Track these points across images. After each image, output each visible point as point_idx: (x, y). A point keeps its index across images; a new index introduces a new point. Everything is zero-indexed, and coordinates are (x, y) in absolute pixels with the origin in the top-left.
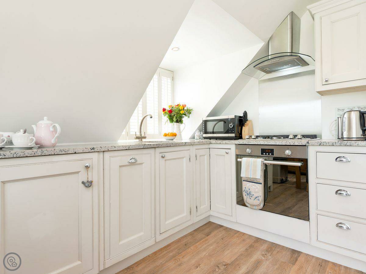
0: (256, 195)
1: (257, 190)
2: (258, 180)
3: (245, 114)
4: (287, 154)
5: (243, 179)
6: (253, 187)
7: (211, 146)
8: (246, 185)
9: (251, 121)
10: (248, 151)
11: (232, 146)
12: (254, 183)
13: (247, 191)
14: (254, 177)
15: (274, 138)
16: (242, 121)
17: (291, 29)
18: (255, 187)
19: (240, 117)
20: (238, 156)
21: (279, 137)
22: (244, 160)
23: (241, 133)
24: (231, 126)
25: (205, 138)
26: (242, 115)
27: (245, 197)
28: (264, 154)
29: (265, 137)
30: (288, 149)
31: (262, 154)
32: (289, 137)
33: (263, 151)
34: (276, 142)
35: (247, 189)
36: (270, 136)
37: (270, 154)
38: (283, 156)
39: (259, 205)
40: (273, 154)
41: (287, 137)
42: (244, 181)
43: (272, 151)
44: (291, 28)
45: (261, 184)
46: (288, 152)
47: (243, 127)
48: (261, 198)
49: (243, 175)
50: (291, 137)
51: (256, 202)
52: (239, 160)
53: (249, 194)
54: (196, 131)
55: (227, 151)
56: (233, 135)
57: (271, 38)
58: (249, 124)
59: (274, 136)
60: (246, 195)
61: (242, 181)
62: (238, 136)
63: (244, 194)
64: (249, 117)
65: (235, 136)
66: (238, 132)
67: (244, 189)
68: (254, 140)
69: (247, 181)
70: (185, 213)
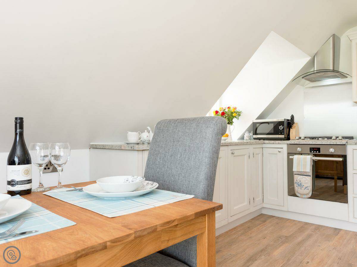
0: (306, 185)
1: (307, 181)
2: (308, 173)
3: (292, 117)
4: (331, 151)
5: (294, 173)
6: (304, 179)
7: (264, 146)
8: (297, 178)
9: (297, 123)
10: (299, 149)
11: (284, 145)
12: (305, 175)
13: (298, 183)
14: (305, 171)
15: (320, 139)
16: (290, 123)
17: (333, 49)
18: (305, 179)
19: (288, 120)
20: (289, 154)
21: (323, 138)
22: (296, 157)
23: (289, 135)
24: (281, 128)
25: (255, 139)
26: (290, 118)
27: (297, 188)
28: (312, 152)
29: (313, 138)
30: (332, 148)
31: (311, 152)
32: (332, 138)
33: (312, 149)
34: (322, 142)
35: (298, 181)
36: (317, 137)
37: (318, 152)
38: (328, 153)
39: (308, 194)
40: (319, 152)
41: (330, 138)
42: (295, 174)
43: (318, 150)
44: (333, 47)
45: (310, 176)
46: (332, 150)
47: (291, 129)
48: (310, 188)
49: (295, 169)
50: (334, 138)
51: (306, 191)
52: (291, 157)
53: (300, 185)
54: (245, 132)
55: (279, 150)
56: (282, 136)
57: (316, 54)
58: (296, 127)
59: (320, 137)
60: (297, 186)
61: (294, 174)
62: (287, 137)
63: (295, 185)
64: (296, 120)
65: (285, 138)
66: (287, 134)
67: (295, 181)
68: (303, 140)
69: (298, 175)
70: (246, 203)
